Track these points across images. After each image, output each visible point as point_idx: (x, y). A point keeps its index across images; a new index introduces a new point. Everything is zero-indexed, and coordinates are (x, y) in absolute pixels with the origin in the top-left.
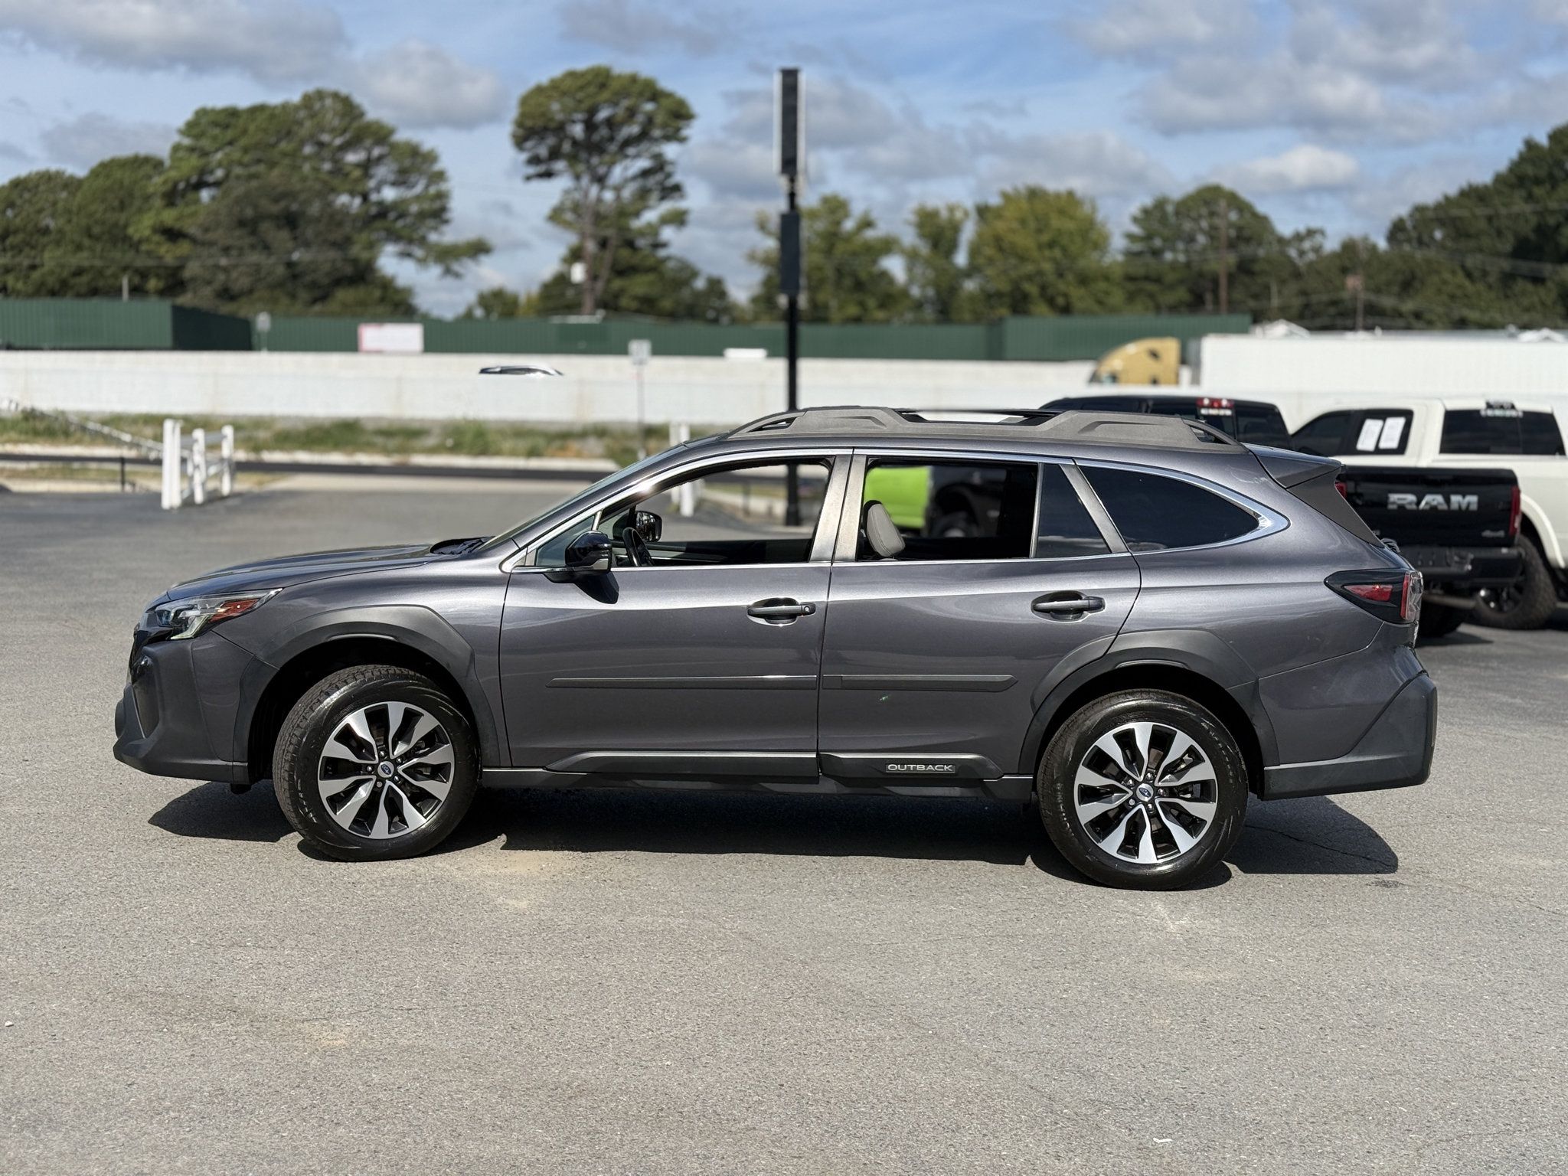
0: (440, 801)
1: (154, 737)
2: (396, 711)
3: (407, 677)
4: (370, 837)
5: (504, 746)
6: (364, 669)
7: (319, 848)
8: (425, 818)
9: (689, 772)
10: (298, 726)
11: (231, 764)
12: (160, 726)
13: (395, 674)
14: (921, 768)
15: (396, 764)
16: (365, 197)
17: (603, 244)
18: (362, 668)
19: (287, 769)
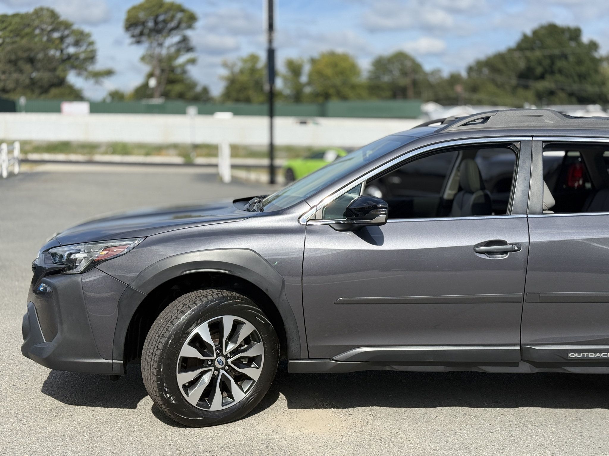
0: (254, 381)
1: (54, 343)
2: (228, 321)
3: (235, 298)
4: (210, 410)
5: (304, 345)
6: (206, 293)
7: (176, 420)
8: (245, 393)
9: (432, 360)
10: (163, 335)
11: (111, 361)
12: (59, 335)
13: (227, 297)
14: (592, 355)
15: (227, 358)
16: (62, 51)
17: (163, 71)
18: (204, 292)
19: (155, 367)
